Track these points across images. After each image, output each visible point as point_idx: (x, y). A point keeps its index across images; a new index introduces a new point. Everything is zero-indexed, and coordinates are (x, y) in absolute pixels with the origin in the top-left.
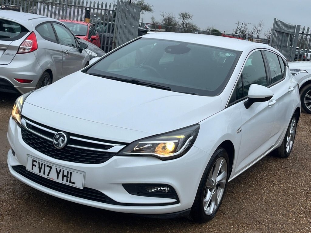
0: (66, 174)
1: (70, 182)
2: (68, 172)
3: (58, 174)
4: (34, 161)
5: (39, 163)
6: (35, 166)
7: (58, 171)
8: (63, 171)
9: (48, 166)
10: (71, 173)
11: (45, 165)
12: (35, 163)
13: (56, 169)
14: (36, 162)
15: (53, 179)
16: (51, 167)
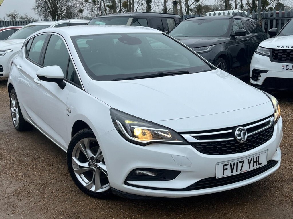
0: (255, 160)
1: (258, 165)
2: (257, 157)
3: (249, 163)
4: (224, 166)
5: (231, 164)
6: (227, 169)
7: (250, 161)
8: (254, 158)
9: (240, 162)
10: (259, 156)
11: (237, 163)
12: (225, 167)
13: (248, 160)
14: (228, 165)
15: (246, 171)
16: (244, 161)
